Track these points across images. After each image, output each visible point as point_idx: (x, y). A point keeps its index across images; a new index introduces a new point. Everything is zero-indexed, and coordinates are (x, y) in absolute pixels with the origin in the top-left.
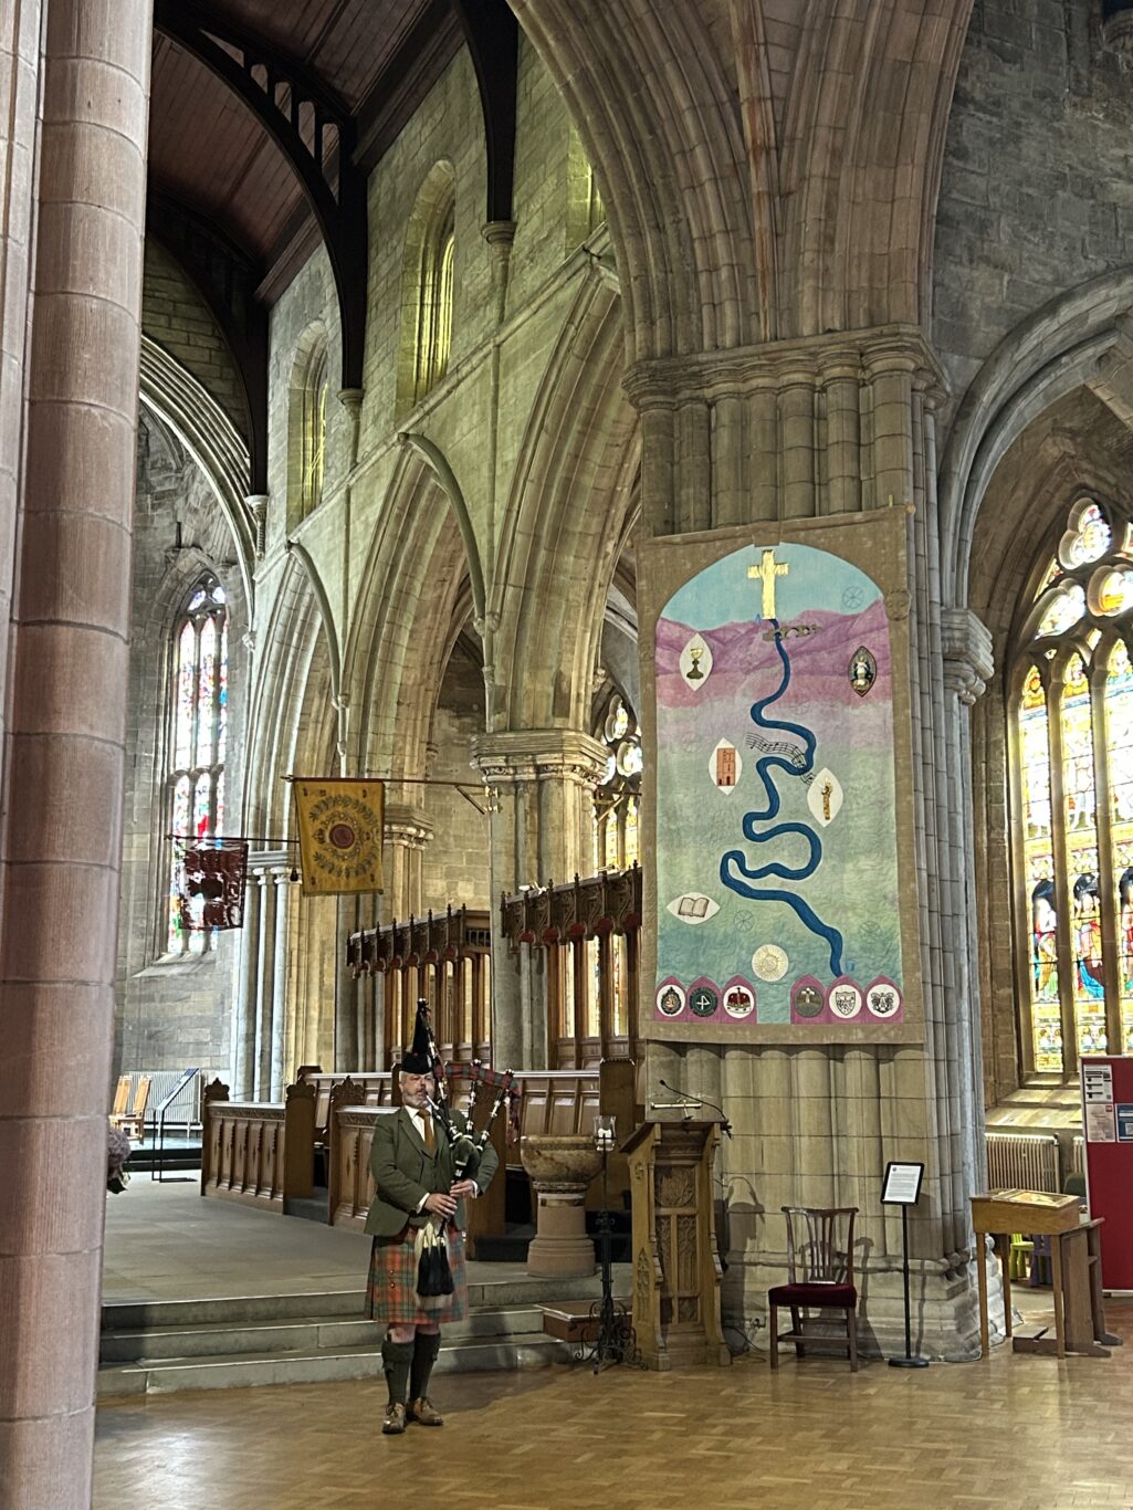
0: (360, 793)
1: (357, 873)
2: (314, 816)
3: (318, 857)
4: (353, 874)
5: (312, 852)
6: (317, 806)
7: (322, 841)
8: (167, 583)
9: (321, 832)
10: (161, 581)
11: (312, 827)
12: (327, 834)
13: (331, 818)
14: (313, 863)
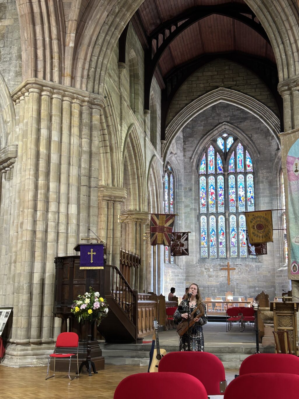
0: (265, 214)
1: (265, 237)
2: (251, 222)
3: (253, 233)
4: (264, 237)
5: (251, 232)
6: (252, 219)
7: (254, 228)
8: (276, 160)
9: (254, 226)
10: (275, 159)
11: (251, 225)
12: (255, 226)
13: (256, 222)
14: (252, 235)
